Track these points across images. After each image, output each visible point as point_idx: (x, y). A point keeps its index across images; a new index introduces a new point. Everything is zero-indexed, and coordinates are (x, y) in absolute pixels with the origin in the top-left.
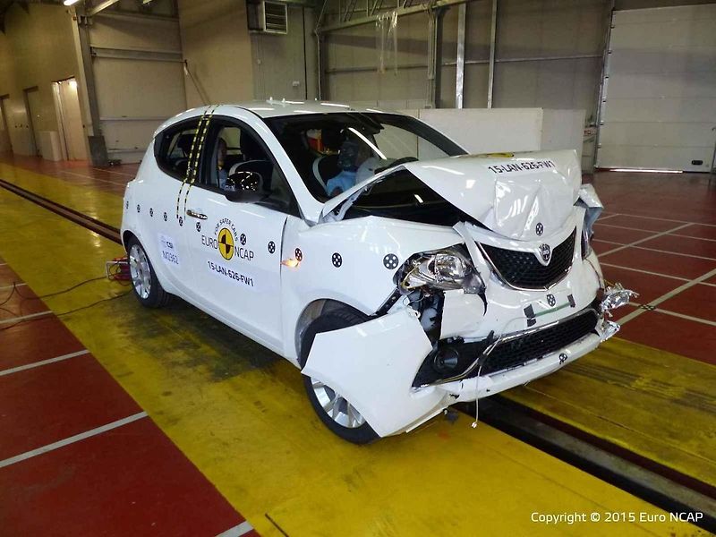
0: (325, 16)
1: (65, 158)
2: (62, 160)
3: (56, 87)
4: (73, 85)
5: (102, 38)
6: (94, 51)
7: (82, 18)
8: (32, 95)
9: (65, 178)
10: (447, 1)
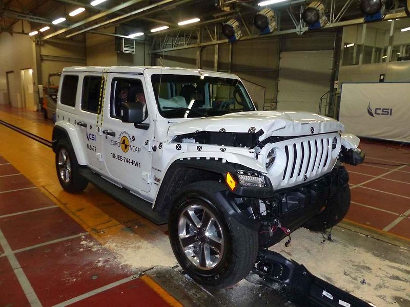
0: (155, 45)
1: (24, 107)
2: (22, 108)
3: (23, 72)
4: (31, 71)
5: (46, 51)
6: (42, 56)
7: (38, 41)
8: (9, 75)
9: (22, 116)
10: (205, 44)
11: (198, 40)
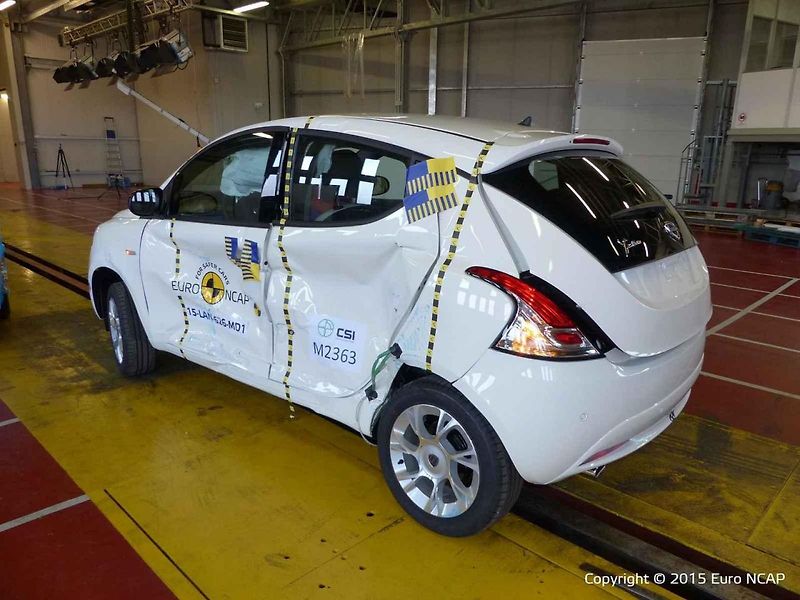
0: (291, 33)
5: (38, 47)
6: (30, 61)
7: (16, 25)
10: (414, 25)
11: (399, 17)
